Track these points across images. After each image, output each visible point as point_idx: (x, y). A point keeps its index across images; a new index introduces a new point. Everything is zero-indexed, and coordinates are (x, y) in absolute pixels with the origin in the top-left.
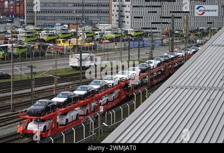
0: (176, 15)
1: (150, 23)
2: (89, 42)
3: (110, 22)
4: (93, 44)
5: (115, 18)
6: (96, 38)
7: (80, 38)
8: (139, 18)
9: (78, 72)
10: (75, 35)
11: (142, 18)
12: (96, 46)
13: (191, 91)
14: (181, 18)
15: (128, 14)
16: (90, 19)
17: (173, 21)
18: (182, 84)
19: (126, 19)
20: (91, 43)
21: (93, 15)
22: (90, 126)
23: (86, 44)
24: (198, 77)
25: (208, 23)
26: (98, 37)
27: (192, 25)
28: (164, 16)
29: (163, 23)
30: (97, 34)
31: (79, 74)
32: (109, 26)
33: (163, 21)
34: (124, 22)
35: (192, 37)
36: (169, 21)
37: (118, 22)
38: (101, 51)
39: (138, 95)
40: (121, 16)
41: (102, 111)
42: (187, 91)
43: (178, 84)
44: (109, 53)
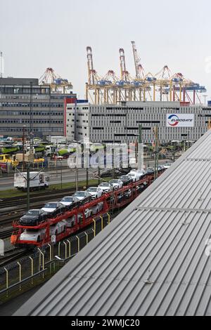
0: (144, 125)
1: (113, 135)
2: (38, 158)
3: (64, 134)
4: (43, 160)
5: (70, 130)
6: (47, 153)
7: (28, 154)
8: (100, 128)
9: (26, 194)
10: (21, 150)
11: (103, 128)
12: (47, 162)
13: (163, 213)
14: (150, 129)
15: (86, 124)
16: (39, 130)
17: (140, 132)
18: (152, 206)
19: (83, 131)
20: (40, 159)
21: (43, 125)
22: (40, 260)
23: (35, 160)
24: (171, 197)
25: (182, 135)
26: (50, 151)
27: (164, 138)
28: (130, 126)
29: (128, 135)
30: (48, 149)
31: (25, 197)
32: (63, 139)
33: (129, 133)
34: (82, 134)
35: (163, 152)
36: (136, 132)
37: (73, 134)
38: (53, 168)
39: (98, 221)
40: (78, 127)
41: (54, 241)
42: (157, 213)
43: (146, 206)
44: (63, 171)
